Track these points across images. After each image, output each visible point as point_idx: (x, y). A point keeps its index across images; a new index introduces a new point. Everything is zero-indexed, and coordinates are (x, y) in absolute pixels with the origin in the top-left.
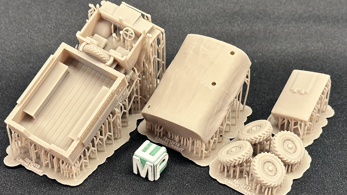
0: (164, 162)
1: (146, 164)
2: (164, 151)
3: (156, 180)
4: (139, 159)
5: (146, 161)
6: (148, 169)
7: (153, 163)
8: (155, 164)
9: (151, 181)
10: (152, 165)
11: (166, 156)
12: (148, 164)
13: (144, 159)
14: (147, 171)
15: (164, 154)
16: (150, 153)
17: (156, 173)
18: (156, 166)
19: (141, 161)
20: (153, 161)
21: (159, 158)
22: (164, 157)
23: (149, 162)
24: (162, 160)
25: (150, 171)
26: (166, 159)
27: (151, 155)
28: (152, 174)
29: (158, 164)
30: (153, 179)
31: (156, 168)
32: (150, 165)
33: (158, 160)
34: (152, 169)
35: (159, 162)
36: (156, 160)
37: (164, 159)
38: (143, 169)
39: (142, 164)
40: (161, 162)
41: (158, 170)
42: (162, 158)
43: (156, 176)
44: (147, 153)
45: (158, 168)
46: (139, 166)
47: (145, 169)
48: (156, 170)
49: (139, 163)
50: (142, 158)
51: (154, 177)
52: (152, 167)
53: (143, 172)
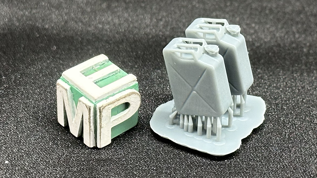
0: (127, 110)
1: (80, 101)
2: (132, 85)
3: (99, 147)
4: (68, 87)
5: (82, 96)
6: (83, 116)
7: (94, 102)
8: (99, 105)
9: (88, 146)
10: (92, 106)
11: (133, 96)
12: (83, 103)
13: (78, 89)
14: (80, 120)
15: (128, 89)
16: (96, 81)
17: (99, 130)
18: (100, 110)
19: (72, 94)
20: (96, 98)
21: (114, 95)
22: (127, 96)
23: (87, 97)
24: (120, 100)
25: (86, 120)
26: (132, 104)
27: (98, 84)
28: (91, 128)
29: (105, 108)
30: (92, 143)
31: (100, 116)
32: (87, 105)
33: (109, 98)
34: (90, 116)
35: (110, 104)
36: (103, 98)
37: (127, 101)
38: (75, 115)
39: (74, 103)
40: (117, 105)
41: (105, 122)
42: (121, 98)
43: (101, 138)
44: (89, 78)
45: (104, 117)
46: (68, 105)
47: (77, 114)
48: (99, 120)
49: (68, 99)
50: (74, 86)
51: (95, 138)
52: (90, 110)
53: (73, 122)
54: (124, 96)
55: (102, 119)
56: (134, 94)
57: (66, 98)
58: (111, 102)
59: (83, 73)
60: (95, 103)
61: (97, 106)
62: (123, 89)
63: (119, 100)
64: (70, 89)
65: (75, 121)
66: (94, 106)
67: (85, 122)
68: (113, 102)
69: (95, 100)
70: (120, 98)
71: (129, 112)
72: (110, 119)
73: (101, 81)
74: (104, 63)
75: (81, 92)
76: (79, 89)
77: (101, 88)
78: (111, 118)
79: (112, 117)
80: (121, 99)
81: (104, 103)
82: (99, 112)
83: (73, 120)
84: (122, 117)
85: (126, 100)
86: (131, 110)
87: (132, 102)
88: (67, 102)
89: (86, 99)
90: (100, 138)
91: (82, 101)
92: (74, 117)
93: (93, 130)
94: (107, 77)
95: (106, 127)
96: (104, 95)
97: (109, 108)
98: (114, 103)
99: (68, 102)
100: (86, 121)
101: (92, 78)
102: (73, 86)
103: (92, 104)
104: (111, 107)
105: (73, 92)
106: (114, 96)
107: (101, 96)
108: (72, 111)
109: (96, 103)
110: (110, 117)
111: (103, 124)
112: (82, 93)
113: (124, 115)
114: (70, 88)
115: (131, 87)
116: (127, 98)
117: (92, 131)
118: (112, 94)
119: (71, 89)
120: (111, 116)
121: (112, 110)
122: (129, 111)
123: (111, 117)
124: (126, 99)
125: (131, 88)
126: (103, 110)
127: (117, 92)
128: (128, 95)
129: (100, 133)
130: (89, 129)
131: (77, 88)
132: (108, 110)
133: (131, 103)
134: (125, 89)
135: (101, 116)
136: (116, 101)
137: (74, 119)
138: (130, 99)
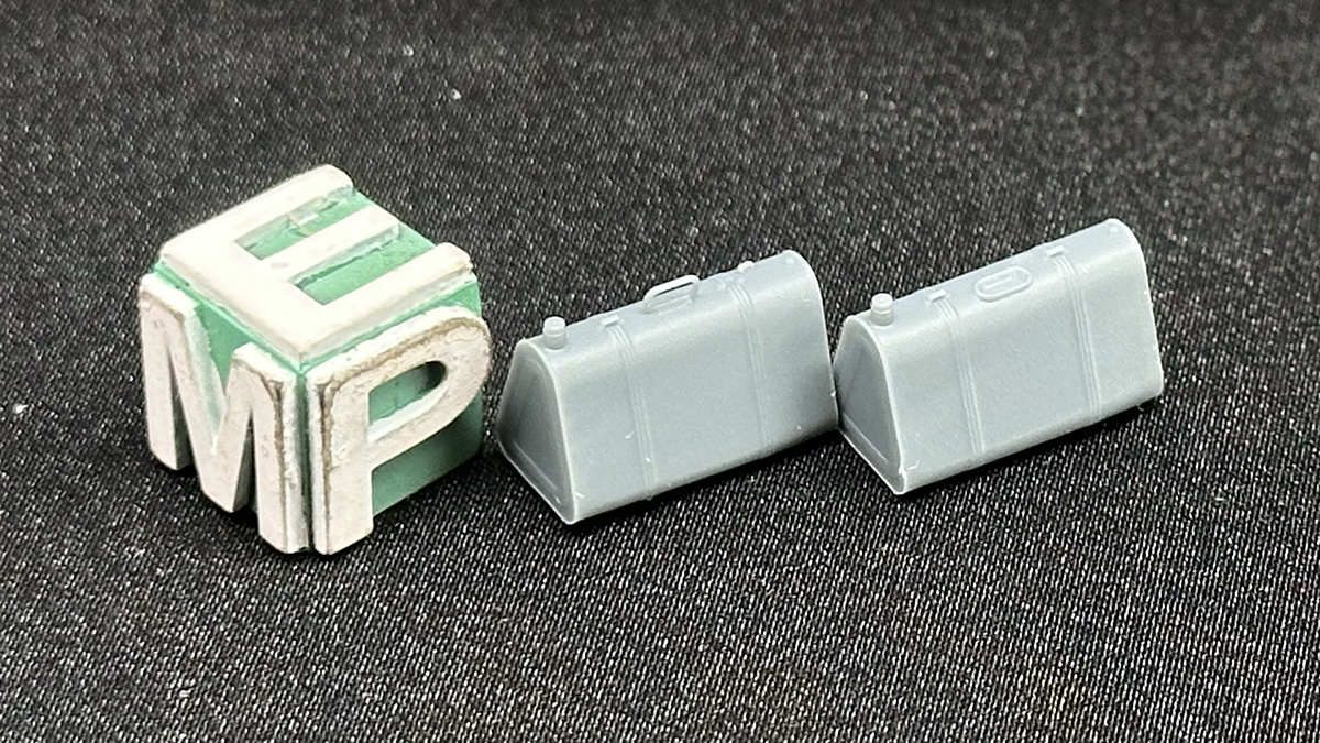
0: (437, 393)
1: (238, 363)
2: (451, 290)
3: (321, 548)
4: (186, 306)
5: (243, 340)
6: (251, 423)
8: (316, 377)
9: (278, 545)
10: (288, 380)
11: (461, 333)
12: (252, 371)
13: (228, 314)
14: (242, 439)
15: (436, 305)
16: (305, 276)
17: (323, 480)
18: (322, 396)
19: (206, 332)
20: (302, 346)
21: (381, 332)
22: (432, 337)
23: (268, 345)
24: (404, 356)
25: (265, 438)
26: (456, 368)
27: (313, 291)
28: (287, 474)
29: (342, 389)
30: (291, 533)
31: (323, 424)
32: (268, 378)
33: (358, 347)
34: (281, 422)
35: (364, 371)
36: (334, 347)
37: (434, 356)
38: (219, 420)
39: (215, 369)
40: (392, 376)
41: (344, 446)
42: (410, 342)
43: (331, 514)
44: (275, 266)
45: (340, 426)
46: (187, 381)
47: (226, 419)
48: (321, 438)
49: (188, 355)
50: (211, 303)
51: (305, 514)
52: (279, 397)
53: (214, 451)
54: (421, 337)
55: (332, 432)
56: (463, 327)
57: (178, 353)
58: (366, 363)
59: (247, 244)
60: (301, 367)
61: (309, 381)
62: (416, 306)
63: (399, 353)
64: (195, 313)
65: (220, 445)
66: (298, 381)
67: (263, 447)
68: (373, 362)
69: (301, 355)
70: (402, 343)
71: (445, 403)
72: (366, 431)
73: (322, 275)
74: (335, 204)
75: (243, 326)
76: (235, 315)
77: (323, 304)
78: (369, 428)
79: (376, 423)
80: (409, 347)
81: (337, 366)
82: (318, 407)
83: (211, 443)
84: (416, 423)
85: (431, 354)
86: (449, 393)
87: (455, 358)
88: (185, 367)
89: (260, 350)
90: (328, 512)
91: (245, 363)
92: (216, 428)
93: (297, 480)
94: (350, 258)
95: (348, 464)
96: (336, 333)
97: (357, 387)
98: (381, 364)
99: (189, 365)
100: (266, 444)
101: (285, 265)
102: (208, 300)
103: (286, 371)
104: (370, 382)
105: (208, 324)
106: (380, 336)
107: (328, 338)
108: (209, 404)
109: (305, 368)
110: (364, 423)
111: (337, 456)
112: (247, 328)
113: (424, 415)
114: (195, 309)
115: (451, 297)
116: (431, 345)
117: (292, 486)
118: (370, 329)
119: (198, 315)
120: (368, 422)
121: (374, 394)
122: (445, 396)
123: (371, 423)
124: (429, 347)
125: (447, 302)
126: (334, 395)
127: (390, 321)
128: (438, 330)
129: (326, 493)
130: (279, 477)
131: (222, 309)
132: (354, 396)
133: (449, 365)
134: (422, 305)
135: (327, 421)
136: (389, 358)
137: (215, 440)
138: (445, 347)
